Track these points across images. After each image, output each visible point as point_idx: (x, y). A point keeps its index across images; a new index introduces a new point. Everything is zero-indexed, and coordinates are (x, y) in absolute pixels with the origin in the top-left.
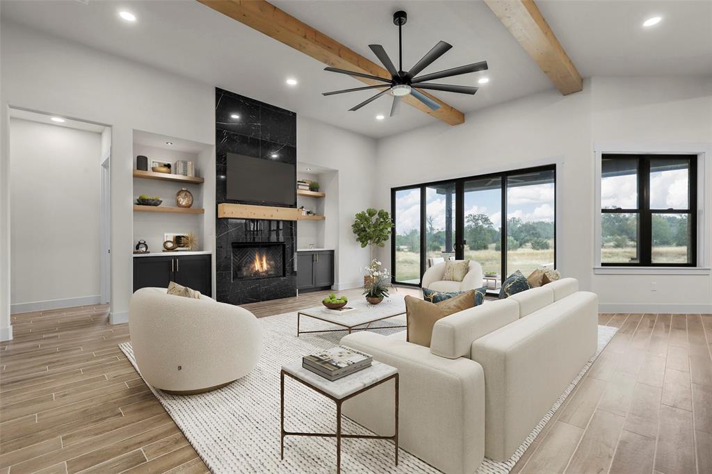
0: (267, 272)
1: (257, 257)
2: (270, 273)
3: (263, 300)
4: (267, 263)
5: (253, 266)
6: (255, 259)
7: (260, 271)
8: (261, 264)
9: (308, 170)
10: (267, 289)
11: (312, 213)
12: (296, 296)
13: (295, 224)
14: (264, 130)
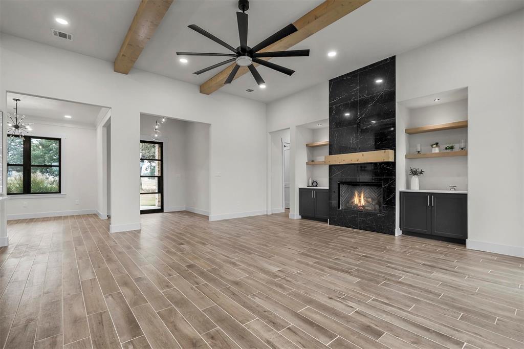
0: (363, 207)
1: (356, 194)
2: (367, 208)
3: (361, 229)
4: (364, 199)
5: (353, 200)
6: (354, 195)
7: (359, 205)
8: (360, 200)
9: (437, 100)
10: (363, 221)
11: (452, 148)
12: (394, 234)
13: (393, 164)
14: (362, 90)
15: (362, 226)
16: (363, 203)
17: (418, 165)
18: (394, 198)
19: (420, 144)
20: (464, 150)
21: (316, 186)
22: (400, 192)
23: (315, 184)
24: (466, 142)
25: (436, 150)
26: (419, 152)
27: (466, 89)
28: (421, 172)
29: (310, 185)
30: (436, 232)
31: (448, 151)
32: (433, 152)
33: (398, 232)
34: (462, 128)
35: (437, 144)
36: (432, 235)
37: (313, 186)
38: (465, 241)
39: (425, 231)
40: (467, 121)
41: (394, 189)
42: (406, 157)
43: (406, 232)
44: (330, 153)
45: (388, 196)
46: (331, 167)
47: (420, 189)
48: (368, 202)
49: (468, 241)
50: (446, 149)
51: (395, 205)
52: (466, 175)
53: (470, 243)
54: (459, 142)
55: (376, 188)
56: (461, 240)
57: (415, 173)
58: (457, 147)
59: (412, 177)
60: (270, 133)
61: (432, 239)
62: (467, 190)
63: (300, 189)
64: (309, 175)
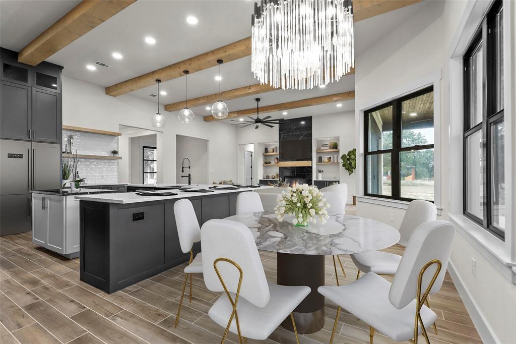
13: (311, 167)
14: (297, 129)
17: (321, 168)
18: (312, 183)
22: (314, 181)
27: (339, 137)
28: (323, 171)
29: (265, 178)
41: (311, 179)
42: (316, 164)
44: (280, 161)
46: (280, 168)
47: (322, 179)
57: (320, 172)
59: (319, 174)
60: (239, 145)
62: (339, 179)
63: (260, 180)
64: (265, 172)
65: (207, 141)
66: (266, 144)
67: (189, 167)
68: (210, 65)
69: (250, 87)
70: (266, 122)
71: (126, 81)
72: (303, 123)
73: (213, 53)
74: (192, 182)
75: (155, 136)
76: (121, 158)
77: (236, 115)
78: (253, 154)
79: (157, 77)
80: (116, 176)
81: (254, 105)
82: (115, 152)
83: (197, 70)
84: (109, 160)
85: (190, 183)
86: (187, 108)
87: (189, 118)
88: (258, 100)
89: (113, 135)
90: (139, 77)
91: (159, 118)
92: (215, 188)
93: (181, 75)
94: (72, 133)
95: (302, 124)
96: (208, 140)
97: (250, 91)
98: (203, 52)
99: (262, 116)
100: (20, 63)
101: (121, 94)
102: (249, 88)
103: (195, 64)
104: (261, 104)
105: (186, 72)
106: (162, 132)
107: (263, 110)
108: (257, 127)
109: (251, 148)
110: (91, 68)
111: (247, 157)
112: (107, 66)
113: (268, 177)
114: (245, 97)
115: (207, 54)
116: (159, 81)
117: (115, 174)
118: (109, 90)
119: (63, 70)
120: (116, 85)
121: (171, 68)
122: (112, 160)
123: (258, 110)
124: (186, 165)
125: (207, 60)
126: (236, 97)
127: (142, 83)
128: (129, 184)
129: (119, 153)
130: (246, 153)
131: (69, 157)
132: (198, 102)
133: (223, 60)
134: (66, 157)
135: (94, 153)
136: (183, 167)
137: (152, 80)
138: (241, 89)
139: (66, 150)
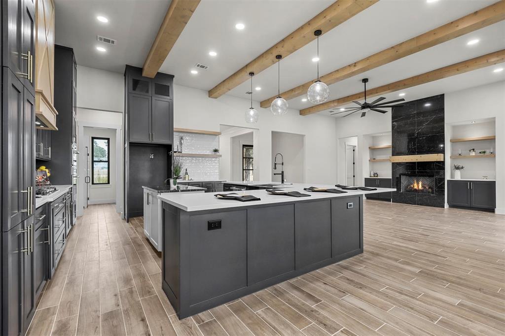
0: (421, 190)
1: (415, 182)
2: (423, 190)
5: (413, 186)
7: (418, 189)
8: (418, 186)
9: (473, 122)
10: (420, 199)
11: (484, 152)
12: (444, 207)
13: (443, 163)
14: (419, 114)
15: (419, 203)
16: (420, 187)
17: (459, 163)
18: (444, 184)
19: (460, 149)
20: (493, 154)
21: (377, 177)
22: (448, 181)
23: (376, 175)
24: (494, 148)
25: (473, 154)
26: (460, 154)
27: (495, 118)
28: (462, 168)
29: (372, 175)
30: (474, 205)
31: (481, 154)
32: (471, 155)
33: (446, 206)
34: (492, 140)
35: (473, 150)
36: (472, 207)
37: (374, 176)
38: (494, 210)
39: (466, 205)
40: (495, 136)
41: (444, 178)
42: (451, 157)
43: (452, 206)
44: (393, 155)
45: (439, 183)
46: (393, 164)
47: (461, 178)
48: (424, 187)
49: (496, 210)
50: (480, 153)
51: (444, 188)
52: (495, 170)
53: (498, 210)
54: (490, 149)
55: (427, 177)
56: (491, 209)
57: (457, 168)
58: (488, 152)
59: (455, 171)
60: (339, 139)
61: (471, 209)
62: (495, 179)
63: (365, 179)
64: (372, 169)
65: (303, 136)
66: (374, 135)
67: (283, 164)
68: (307, 41)
69: (355, 64)
70: (376, 106)
71: (224, 81)
72: (428, 105)
73: (309, 24)
74: (285, 180)
75: (252, 133)
76: (221, 156)
77: (336, 104)
78: (356, 149)
79: (250, 70)
80: (217, 173)
81: (360, 88)
82: (216, 151)
83: (291, 52)
84: (211, 157)
85: (283, 181)
86: (280, 97)
87: (282, 108)
88: (365, 81)
89: (216, 134)
90: (234, 74)
91: (252, 112)
92: (312, 189)
93: (274, 62)
94: (182, 135)
95: (427, 107)
96: (305, 135)
97: (356, 69)
98: (298, 27)
99: (370, 100)
100: (144, 77)
101: (221, 95)
102: (355, 66)
103: (288, 45)
104: (370, 86)
105: (279, 57)
106: (258, 129)
107: (371, 94)
108: (364, 114)
109: (354, 142)
110: (194, 72)
111: (349, 152)
112: (207, 67)
113: (376, 174)
114: (349, 78)
115: (302, 28)
116: (252, 74)
117: (217, 171)
118: (211, 93)
119: (174, 79)
120: (216, 87)
121: (263, 57)
122: (213, 158)
123: (365, 94)
124: (279, 161)
125: (302, 35)
126: (338, 79)
127: (237, 79)
128: (229, 181)
129: (220, 151)
130: (347, 147)
131: (179, 156)
132: (293, 93)
133: (322, 29)
134: (177, 156)
135: (199, 151)
136: (275, 164)
137: (245, 74)
138: (344, 69)
139: (178, 149)
